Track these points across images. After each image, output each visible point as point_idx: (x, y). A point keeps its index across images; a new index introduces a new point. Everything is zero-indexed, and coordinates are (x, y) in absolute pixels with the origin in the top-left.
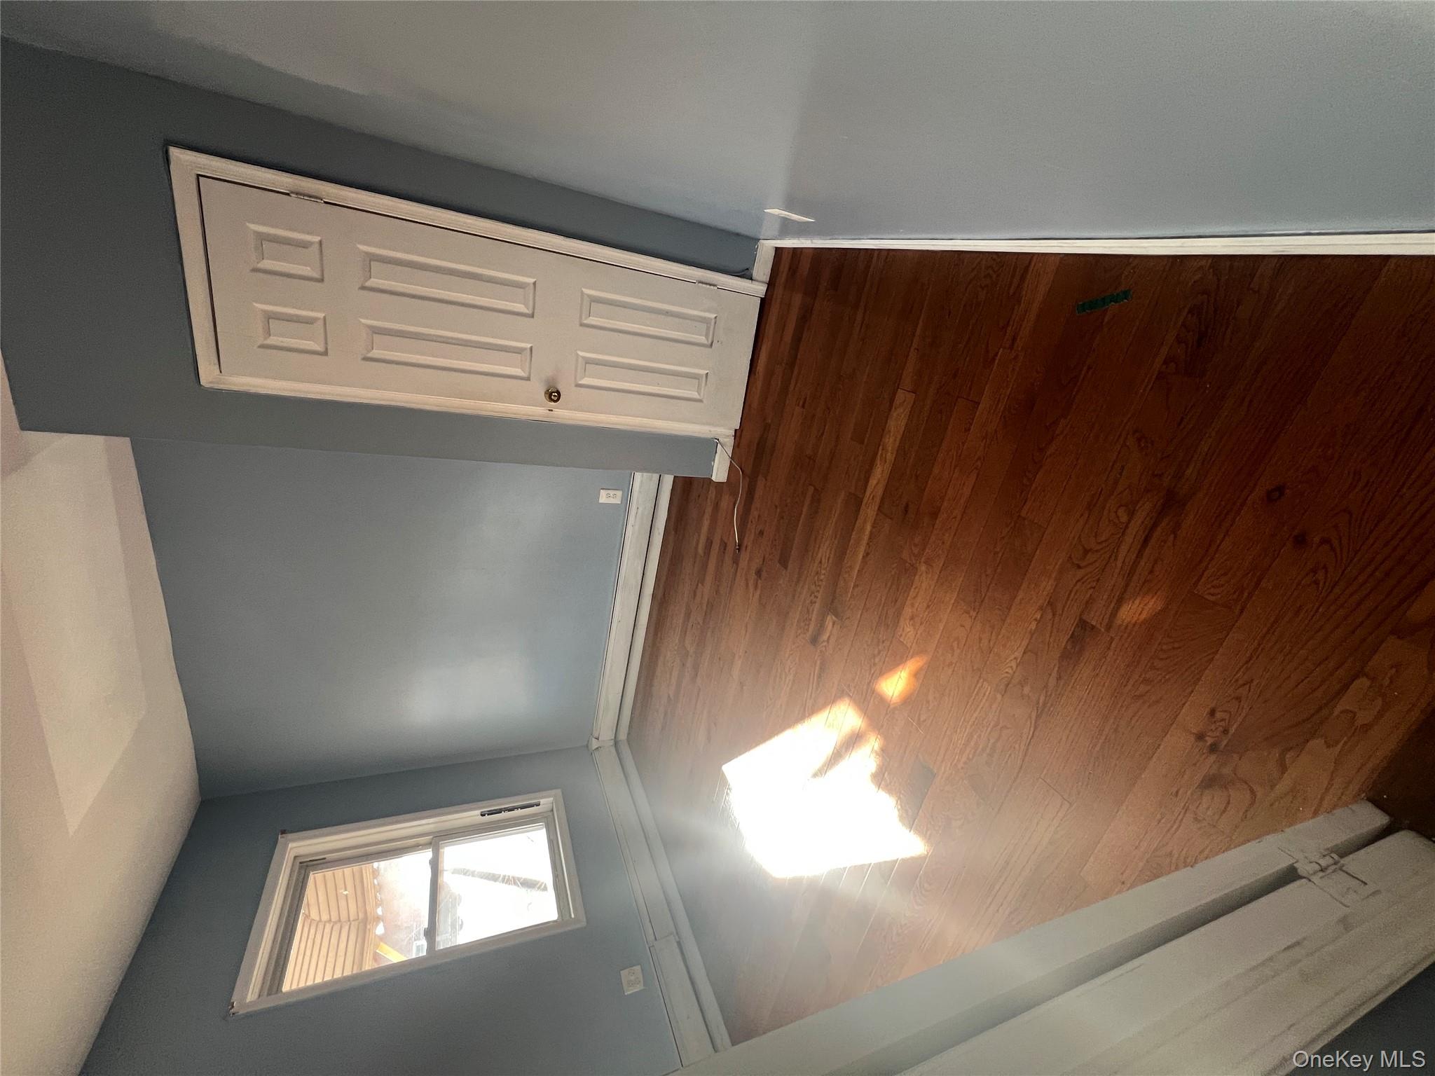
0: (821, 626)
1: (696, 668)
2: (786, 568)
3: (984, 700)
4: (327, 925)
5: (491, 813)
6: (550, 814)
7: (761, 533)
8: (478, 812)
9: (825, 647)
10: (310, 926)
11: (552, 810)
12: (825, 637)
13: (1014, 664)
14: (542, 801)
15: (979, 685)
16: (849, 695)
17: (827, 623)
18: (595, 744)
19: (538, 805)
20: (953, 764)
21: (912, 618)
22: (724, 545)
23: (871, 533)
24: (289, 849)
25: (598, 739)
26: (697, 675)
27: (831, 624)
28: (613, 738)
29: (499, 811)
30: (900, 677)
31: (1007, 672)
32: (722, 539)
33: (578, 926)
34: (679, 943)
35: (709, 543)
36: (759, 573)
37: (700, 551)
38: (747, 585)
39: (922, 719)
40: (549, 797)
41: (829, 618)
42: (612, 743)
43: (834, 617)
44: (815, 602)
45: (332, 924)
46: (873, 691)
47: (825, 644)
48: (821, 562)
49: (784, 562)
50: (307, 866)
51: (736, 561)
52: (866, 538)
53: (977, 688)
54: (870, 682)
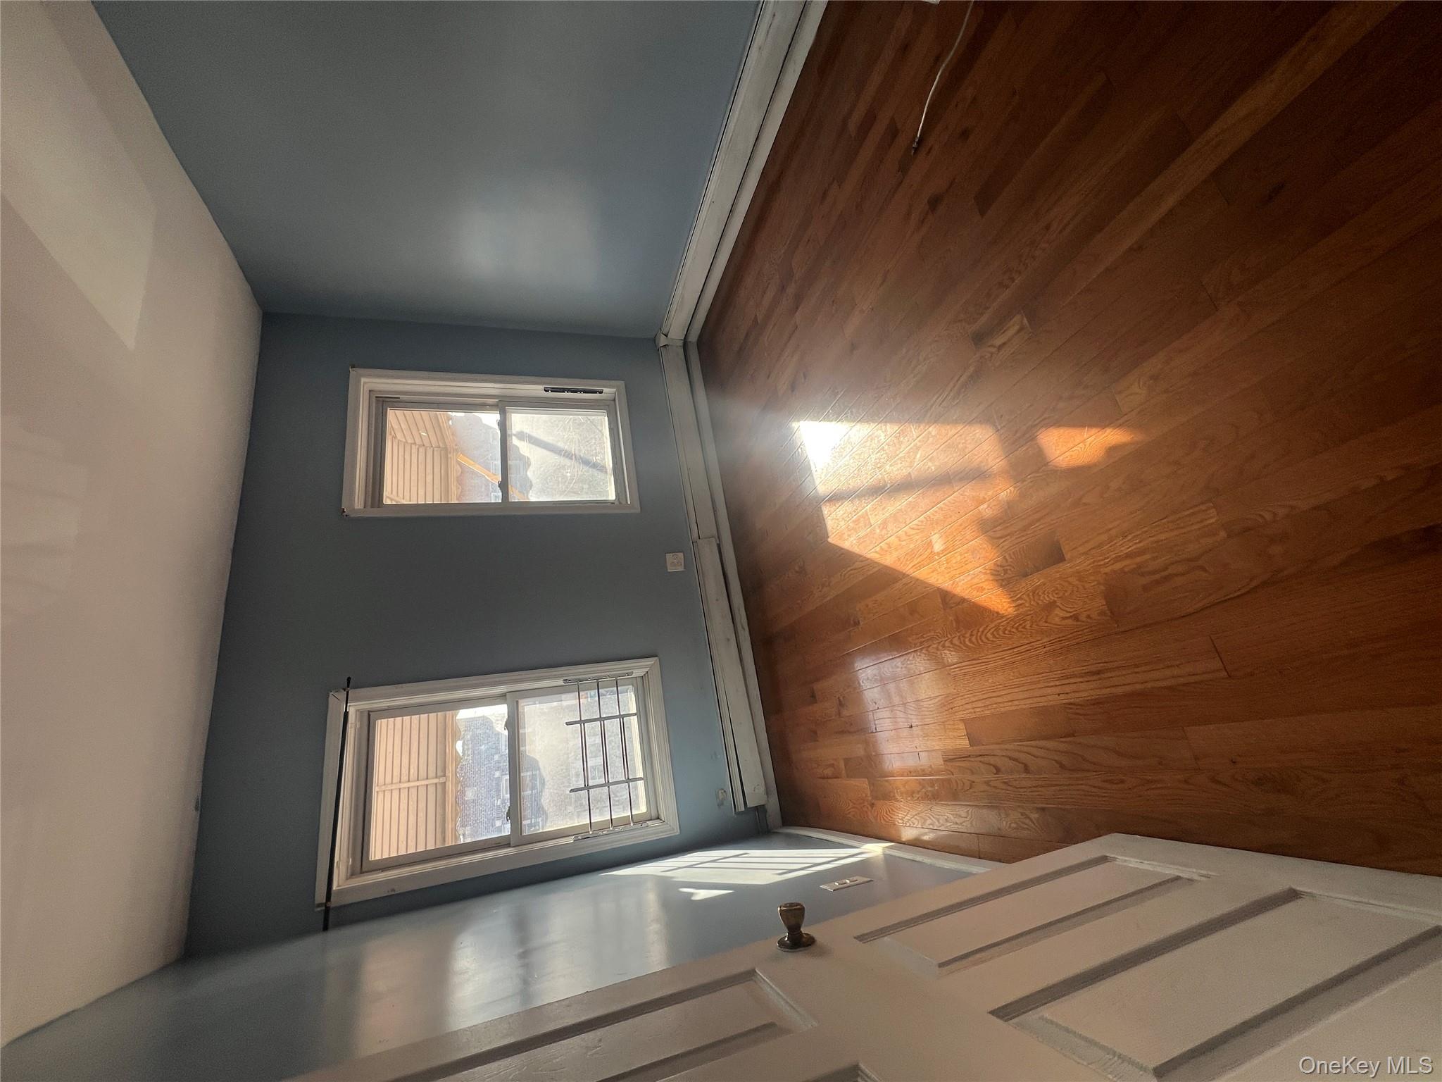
0: (999, 323)
1: (799, 299)
2: (982, 213)
3: (1195, 527)
4: (413, 446)
5: (554, 390)
6: (612, 402)
7: (965, 134)
8: (542, 387)
9: (992, 354)
10: (398, 446)
11: (614, 400)
12: (999, 341)
13: (1281, 512)
14: (605, 390)
15: (1203, 507)
16: (996, 428)
17: (1012, 322)
18: (662, 341)
19: (601, 392)
20: (1096, 564)
21: (1155, 378)
22: (893, 132)
23: (1171, 212)
24: (362, 384)
25: (666, 336)
26: (797, 308)
27: (1017, 328)
28: (683, 338)
29: (563, 390)
30: (1084, 441)
31: (1261, 516)
32: (892, 119)
33: (632, 511)
34: (719, 546)
35: (870, 119)
36: (934, 203)
37: (852, 127)
38: (909, 214)
39: (1084, 501)
40: (613, 387)
41: (1017, 318)
42: (681, 343)
43: (1025, 321)
44: (1007, 287)
45: (417, 447)
46: (1033, 438)
47: (994, 350)
48: (1048, 228)
49: (984, 200)
50: (383, 401)
51: (904, 168)
52: (1155, 217)
53: (1196, 509)
54: (1035, 425)
